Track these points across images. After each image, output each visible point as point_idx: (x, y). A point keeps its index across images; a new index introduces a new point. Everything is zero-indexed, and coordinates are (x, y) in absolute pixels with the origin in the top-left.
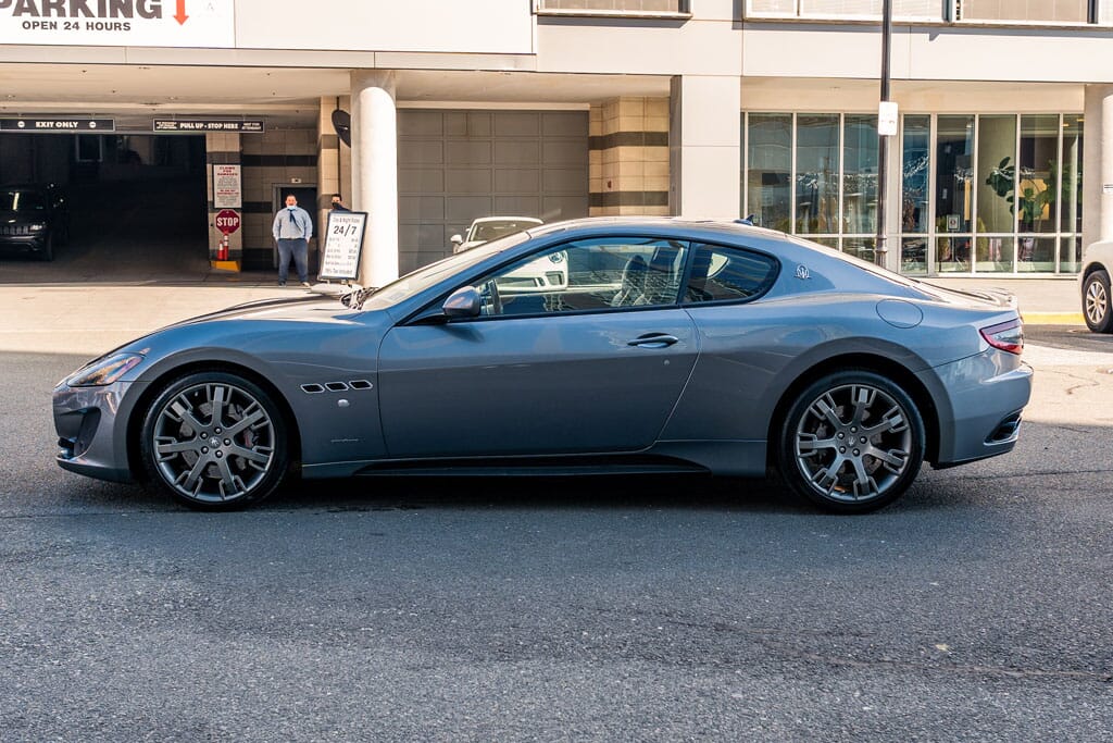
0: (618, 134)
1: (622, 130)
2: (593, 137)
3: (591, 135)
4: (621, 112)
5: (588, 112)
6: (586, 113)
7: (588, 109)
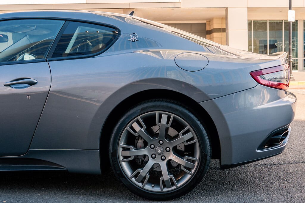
0: (214, 29)
1: (215, 28)
2: (207, 31)
3: (207, 30)
4: (214, 23)
5: (206, 23)
6: (205, 23)
7: (206, 22)
